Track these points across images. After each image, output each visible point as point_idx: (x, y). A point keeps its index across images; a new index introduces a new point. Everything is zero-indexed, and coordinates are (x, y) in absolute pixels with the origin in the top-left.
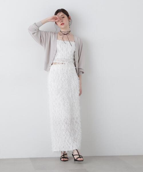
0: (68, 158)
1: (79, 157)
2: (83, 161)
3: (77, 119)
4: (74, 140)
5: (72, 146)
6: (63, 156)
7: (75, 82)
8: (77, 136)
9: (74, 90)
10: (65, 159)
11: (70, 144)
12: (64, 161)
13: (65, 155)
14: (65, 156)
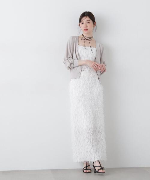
0: (90, 170)
1: (101, 169)
2: (104, 173)
3: (99, 128)
4: (97, 151)
5: (94, 157)
6: (86, 168)
7: (98, 90)
8: (100, 146)
9: (97, 97)
10: (88, 171)
11: (92, 154)
12: (87, 172)
13: (87, 166)
14: (88, 168)
